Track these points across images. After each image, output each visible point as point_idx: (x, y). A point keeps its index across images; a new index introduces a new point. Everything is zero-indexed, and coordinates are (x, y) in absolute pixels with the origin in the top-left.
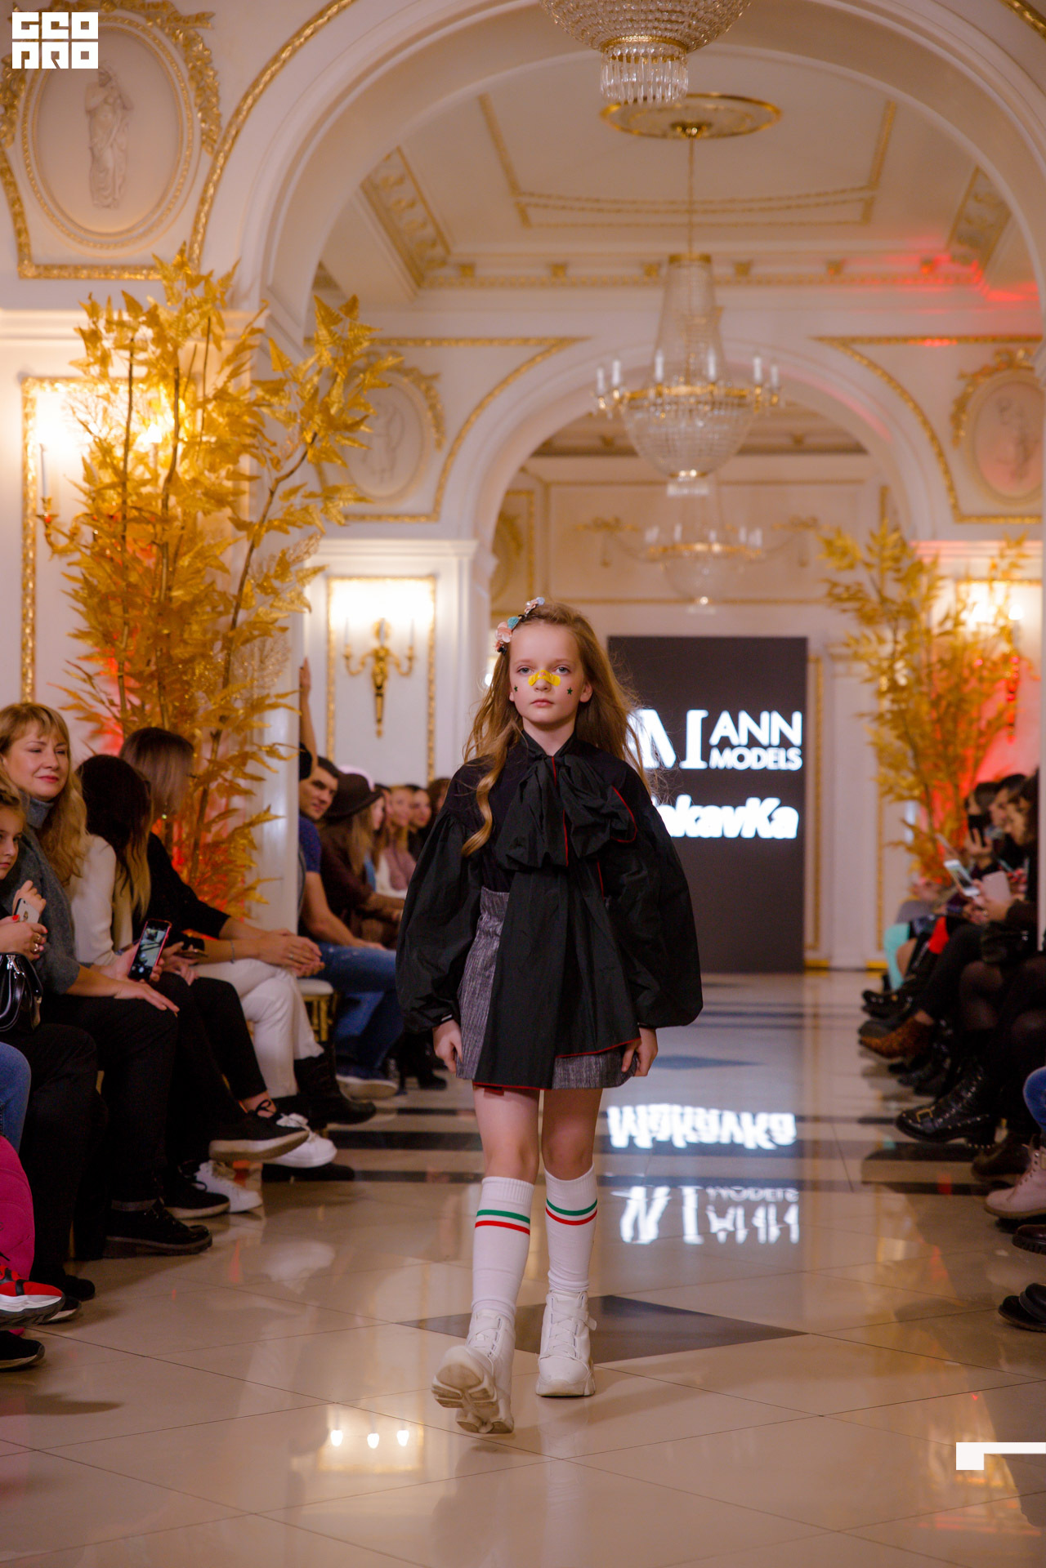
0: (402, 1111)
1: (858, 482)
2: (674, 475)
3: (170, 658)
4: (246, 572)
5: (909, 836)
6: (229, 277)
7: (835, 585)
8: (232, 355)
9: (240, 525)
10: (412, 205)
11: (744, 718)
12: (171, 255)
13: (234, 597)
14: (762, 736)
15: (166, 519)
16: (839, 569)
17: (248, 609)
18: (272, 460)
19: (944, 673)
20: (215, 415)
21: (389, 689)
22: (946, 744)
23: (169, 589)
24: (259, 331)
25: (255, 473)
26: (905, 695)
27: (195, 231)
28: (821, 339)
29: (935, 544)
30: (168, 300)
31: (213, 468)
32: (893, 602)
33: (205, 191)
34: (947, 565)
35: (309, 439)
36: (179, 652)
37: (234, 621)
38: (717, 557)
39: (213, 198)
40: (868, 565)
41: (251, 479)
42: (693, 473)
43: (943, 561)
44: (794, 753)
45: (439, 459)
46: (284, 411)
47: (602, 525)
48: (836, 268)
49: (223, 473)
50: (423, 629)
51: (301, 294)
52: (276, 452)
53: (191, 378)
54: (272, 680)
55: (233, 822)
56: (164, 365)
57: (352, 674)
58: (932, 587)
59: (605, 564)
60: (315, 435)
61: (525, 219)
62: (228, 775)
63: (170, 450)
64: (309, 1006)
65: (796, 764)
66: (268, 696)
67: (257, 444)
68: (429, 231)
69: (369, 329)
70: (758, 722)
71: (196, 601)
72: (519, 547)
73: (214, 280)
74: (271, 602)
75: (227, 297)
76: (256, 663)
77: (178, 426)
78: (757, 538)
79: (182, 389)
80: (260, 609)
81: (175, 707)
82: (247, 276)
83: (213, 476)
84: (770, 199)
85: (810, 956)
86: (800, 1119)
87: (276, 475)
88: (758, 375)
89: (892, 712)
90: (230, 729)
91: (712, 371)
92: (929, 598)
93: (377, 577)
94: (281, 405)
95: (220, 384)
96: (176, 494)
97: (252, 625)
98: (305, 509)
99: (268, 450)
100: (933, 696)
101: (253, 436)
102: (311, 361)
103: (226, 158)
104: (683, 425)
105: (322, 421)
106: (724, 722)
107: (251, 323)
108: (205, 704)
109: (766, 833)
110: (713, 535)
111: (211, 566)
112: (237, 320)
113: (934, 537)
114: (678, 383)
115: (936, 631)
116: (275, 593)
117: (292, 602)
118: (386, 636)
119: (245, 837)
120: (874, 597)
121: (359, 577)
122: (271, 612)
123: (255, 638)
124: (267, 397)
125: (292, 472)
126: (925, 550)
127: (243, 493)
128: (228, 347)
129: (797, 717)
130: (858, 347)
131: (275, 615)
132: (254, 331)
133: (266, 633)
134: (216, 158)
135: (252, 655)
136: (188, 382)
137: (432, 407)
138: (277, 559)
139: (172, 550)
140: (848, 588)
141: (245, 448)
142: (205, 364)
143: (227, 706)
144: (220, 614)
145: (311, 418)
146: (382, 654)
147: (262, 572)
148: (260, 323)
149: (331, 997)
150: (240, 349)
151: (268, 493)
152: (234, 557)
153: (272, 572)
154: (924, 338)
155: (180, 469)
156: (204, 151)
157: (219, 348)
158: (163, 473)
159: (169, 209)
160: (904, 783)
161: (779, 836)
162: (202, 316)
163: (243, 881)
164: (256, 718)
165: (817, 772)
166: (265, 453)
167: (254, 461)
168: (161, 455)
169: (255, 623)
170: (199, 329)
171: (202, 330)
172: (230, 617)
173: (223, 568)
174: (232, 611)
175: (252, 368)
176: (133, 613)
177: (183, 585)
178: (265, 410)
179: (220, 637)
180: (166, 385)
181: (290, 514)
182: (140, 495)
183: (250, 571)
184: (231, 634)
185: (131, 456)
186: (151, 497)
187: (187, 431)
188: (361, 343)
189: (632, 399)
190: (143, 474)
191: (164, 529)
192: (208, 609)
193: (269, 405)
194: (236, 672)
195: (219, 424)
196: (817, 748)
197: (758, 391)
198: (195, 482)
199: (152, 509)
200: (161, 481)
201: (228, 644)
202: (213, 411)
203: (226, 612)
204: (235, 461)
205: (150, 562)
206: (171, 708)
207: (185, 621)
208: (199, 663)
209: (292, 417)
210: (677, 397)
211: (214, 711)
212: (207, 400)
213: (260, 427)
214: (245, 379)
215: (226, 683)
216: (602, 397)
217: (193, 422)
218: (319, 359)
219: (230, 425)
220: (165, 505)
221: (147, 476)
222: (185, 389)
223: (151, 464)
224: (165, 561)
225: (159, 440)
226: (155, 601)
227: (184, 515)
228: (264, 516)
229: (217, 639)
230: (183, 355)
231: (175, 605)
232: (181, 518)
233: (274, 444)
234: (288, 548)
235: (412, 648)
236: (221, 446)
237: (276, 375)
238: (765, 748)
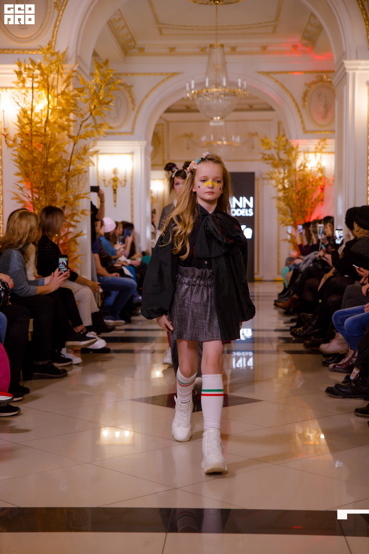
0: (127, 330)
1: (270, 120)
2: (212, 119)
3: (48, 182)
4: (72, 153)
5: (289, 237)
6: (65, 53)
7: (264, 155)
8: (66, 79)
9: (70, 137)
10: (123, 28)
11: (235, 199)
12: (45, 45)
13: (69, 161)
14: (240, 205)
15: (45, 135)
16: (266, 149)
17: (73, 165)
18: (81, 115)
19: (301, 183)
20: (61, 100)
21: (118, 191)
22: (301, 207)
23: (47, 158)
24: (75, 71)
25: (75, 119)
26: (288, 191)
27: (53, 37)
28: (259, 72)
29: (297, 141)
30: (45, 61)
31: (61, 118)
32: (284, 160)
33: (56, 23)
34: (301, 148)
35: (93, 107)
36: (51, 180)
37: (69, 169)
38: (225, 146)
39: (58, 26)
41: (74, 121)
42: (219, 118)
43: (300, 146)
44: (251, 210)
45: (133, 114)
46: (84, 98)
47: (187, 135)
48: (264, 48)
49: (64, 119)
50: (129, 171)
51: (88, 59)
52: (82, 112)
53: (53, 87)
54: (82, 189)
55: (70, 236)
56: (44, 83)
57: (106, 186)
58: (296, 155)
59: (188, 148)
60: (95, 106)
61: (161, 33)
62: (68, 220)
63: (46, 112)
65: (251, 214)
66: (81, 194)
67: (75, 109)
68: (129, 37)
69: (112, 70)
70: (239, 200)
71: (56, 163)
72: (160, 143)
73: (60, 54)
74: (81, 162)
75: (64, 60)
76: (76, 183)
77: (49, 103)
78: (238, 139)
79: (50, 91)
80: (78, 165)
81: (50, 198)
82: (71, 53)
83: (61, 120)
84: (242, 25)
85: (256, 277)
86: (253, 330)
87: (82, 120)
88: (240, 85)
89: (283, 197)
90: (68, 205)
91: (224, 84)
92: (295, 158)
93: (114, 154)
94: (83, 96)
95: (63, 89)
96: (49, 127)
97: (75, 170)
98: (92, 131)
99: (79, 112)
100: (297, 191)
101: (73, 106)
102: (93, 81)
103: (63, 12)
104: (215, 102)
105: (97, 102)
107: (72, 69)
108: (60, 197)
110: (224, 139)
111: (61, 151)
112: (68, 67)
113: (297, 138)
114: (213, 88)
115: (298, 169)
116: (82, 159)
117: (88, 163)
118: (117, 173)
119: (74, 241)
120: (277, 159)
121: (108, 154)
122: (81, 166)
123: (76, 175)
124: (79, 93)
125: (87, 119)
126: (294, 143)
127: (71, 126)
128: (65, 76)
129: (251, 199)
130: (271, 75)
131: (83, 167)
132: (74, 71)
133: (80, 173)
134: (59, 12)
135: (75, 181)
136: (52, 89)
137: (131, 96)
138: (83, 148)
139: (48, 145)
140: (269, 156)
141: (72, 111)
142: (57, 82)
143: (67, 198)
144: (64, 167)
145: (93, 100)
146: (116, 179)
147: (78, 153)
148: (76, 68)
150: (69, 77)
151: (79, 126)
152: (69, 147)
153: (81, 153)
154: (293, 72)
155: (50, 118)
156: (55, 9)
157: (62, 77)
158: (44, 120)
159: (44, 29)
160: (288, 220)
162: (56, 66)
163: (74, 256)
164: (77, 201)
165: (258, 216)
166: (78, 112)
167: (75, 115)
168: (43, 113)
169: (76, 170)
170: (55, 71)
171: (56, 71)
172: (68, 168)
173: (65, 152)
174: (68, 166)
175: (73, 84)
176: (35, 167)
177: (52, 157)
178: (78, 98)
179: (64, 174)
180: (44, 90)
181: (87, 133)
182: (36, 127)
183: (74, 152)
184: (68, 173)
185: (33, 114)
186: (40, 127)
187: (52, 105)
188: (110, 75)
189: (198, 93)
190: (37, 120)
191: (45, 138)
192: (60, 165)
193: (79, 96)
194: (70, 186)
195: (63, 103)
196: (258, 208)
197: (240, 90)
198: (55, 122)
199: (41, 132)
200: (44, 122)
201: (67, 177)
202: (60, 98)
203: (66, 166)
204: (68, 115)
205: (40, 150)
206: (48, 198)
207: (52, 169)
208: (58, 183)
209: (87, 100)
210: (213, 92)
211: (63, 199)
212: (58, 95)
213: (76, 104)
214: (71, 87)
215: (67, 190)
216: (188, 92)
217: (54, 102)
218: (96, 80)
219: (66, 103)
220: (45, 130)
221: (39, 121)
222: (51, 91)
223: (40, 117)
224: (45, 149)
225: (43, 108)
226: (42, 163)
227: (52, 133)
228: (78, 134)
229: (63, 175)
230: (50, 79)
231: (49, 164)
232: (50, 135)
233: (81, 110)
234: (87, 145)
235: (125, 177)
236: (64, 110)
237: (82, 86)
238: (241, 209)
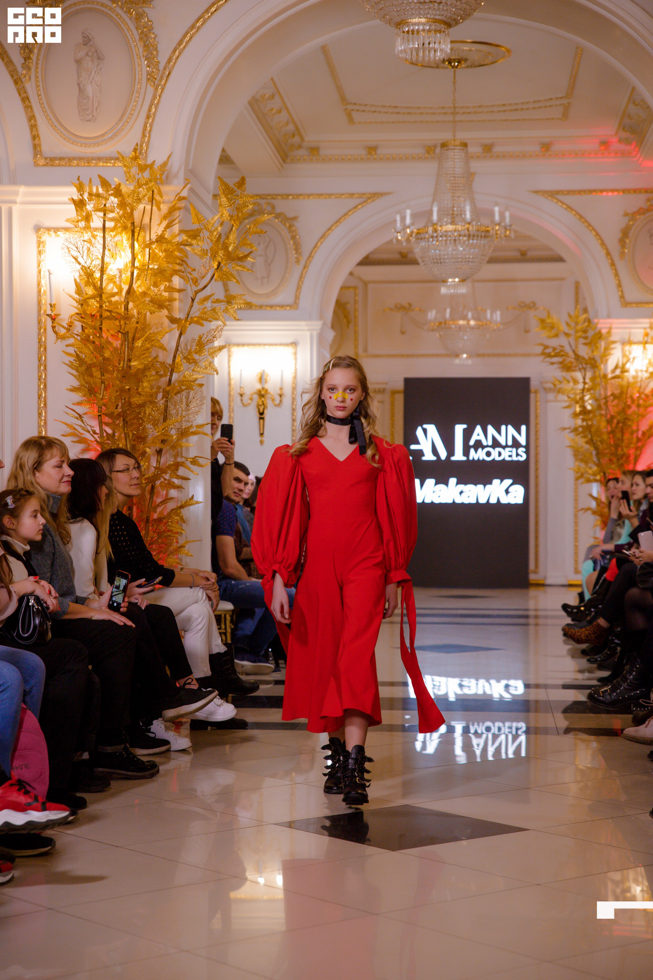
1: (562, 279)
2: (445, 281)
3: (130, 404)
4: (177, 350)
5: (594, 504)
6: (165, 164)
7: (546, 347)
8: (167, 214)
9: (173, 320)
10: (279, 111)
11: (491, 430)
12: (128, 150)
13: (169, 365)
14: (502, 440)
15: (127, 317)
16: (549, 337)
17: (178, 372)
18: (192, 279)
19: (615, 402)
20: (157, 251)
21: (268, 415)
22: (617, 447)
23: (129, 360)
24: (184, 198)
25: (182, 287)
26: (591, 416)
27: (144, 135)
28: (537, 192)
29: (609, 321)
30: (127, 180)
31: (156, 285)
32: (583, 358)
33: (150, 110)
34: (617, 334)
35: (216, 267)
36: (136, 400)
37: (170, 380)
38: (472, 328)
39: (154, 114)
40: (567, 335)
41: (180, 291)
42: (457, 280)
43: (614, 331)
44: (521, 450)
45: (298, 269)
46: (200, 249)
47: (400, 308)
48: (546, 147)
49: (162, 288)
50: (288, 376)
51: (210, 173)
52: (195, 274)
53: (142, 228)
54: (194, 417)
55: (171, 506)
56: (125, 221)
57: (244, 405)
58: (607, 348)
59: (403, 333)
60: (219, 264)
61: (351, 120)
62: (167, 477)
63: (129, 274)
64: (218, 619)
65: (523, 457)
66: (191, 427)
67: (183, 270)
68: (291, 127)
69: (252, 197)
70: (499, 432)
71: (146, 368)
72: (349, 322)
73: (156, 166)
74: (193, 368)
75: (164, 177)
76: (184, 406)
77: (134, 258)
78: (498, 316)
79: (136, 234)
80: (186, 373)
81: (133, 434)
82: (177, 164)
83: (156, 290)
84: (504, 105)
85: (533, 577)
86: (527, 684)
87: (195, 288)
88: (497, 217)
89: (582, 427)
90: (168, 448)
91: (468, 216)
92: (606, 354)
93: (260, 345)
94: (198, 244)
95: (160, 232)
96: (133, 302)
97: (181, 382)
98: (214, 310)
99: (190, 274)
100: (608, 417)
101: (180, 264)
102: (216, 217)
103: (163, 89)
104: (450, 249)
105: (224, 255)
106: (478, 432)
107: (179, 193)
108: (152, 432)
109: (505, 500)
110: (470, 315)
111: (155, 346)
112: (170, 191)
113: (609, 316)
114: (446, 225)
115: (610, 375)
116: (195, 362)
117: (206, 368)
118: (266, 382)
119: (178, 515)
120: (571, 354)
121: (248, 345)
122: (193, 375)
123: (183, 390)
124: (189, 240)
125: (205, 287)
126: (603, 324)
127: (175, 300)
128: (165, 208)
129: (523, 428)
130: (560, 197)
131: (195, 376)
132: (181, 199)
133: (189, 388)
134: (156, 89)
135: (181, 401)
136: (140, 231)
137: (293, 238)
138: (196, 341)
139: (131, 336)
140: (554, 349)
141: (176, 272)
142: (151, 219)
143: (166, 433)
144: (161, 376)
145: (217, 253)
146: (263, 392)
147: (187, 349)
148: (185, 193)
149: (233, 611)
150: (172, 210)
151: (191, 300)
152: (170, 340)
153: (193, 350)
154: (601, 191)
155: (135, 286)
156: (148, 85)
157: (159, 209)
158: (125, 287)
159: (128, 122)
160: (590, 472)
161: (513, 502)
162: (148, 189)
163: (177, 542)
164: (184, 440)
165: (537, 462)
166: (188, 275)
167: (182, 280)
168: (123, 276)
169: (183, 381)
170: (146, 198)
171: (149, 198)
172: (168, 377)
173: (163, 348)
174: (169, 374)
175: (180, 222)
176: (107, 376)
177: (138, 358)
178: (188, 248)
179: (161, 390)
180: (127, 233)
181: (205, 313)
182: (110, 302)
183: (179, 349)
184: (168, 389)
185: (105, 277)
186: (117, 303)
187: (139, 261)
188: (248, 206)
189: (418, 233)
190: (113, 288)
191: (125, 323)
192: (154, 373)
193: (190, 245)
194: (171, 412)
195: (160, 257)
196: (537, 447)
197: (497, 228)
198: (144, 294)
199: (118, 311)
200: (124, 293)
201: (166, 395)
202: (156, 248)
203: (166, 375)
204: (170, 281)
205: (117, 343)
206: (131, 435)
207: (139, 381)
208: (148, 407)
209: (204, 252)
210: (446, 231)
211: (157, 436)
212: (152, 243)
213: (185, 259)
214: (176, 228)
215: (165, 419)
216: (400, 232)
217: (144, 256)
218: (222, 215)
219: (166, 257)
220: (126, 308)
221: (115, 290)
222: (138, 235)
223: (118, 283)
224: (126, 343)
225: (122, 267)
226: (120, 369)
227: (138, 314)
228: (188, 315)
229: (160, 392)
230: (137, 214)
231: (133, 371)
232: (136, 316)
233: (194, 270)
234: (203, 335)
235: (281, 389)
236: (160, 272)
237: (196, 226)
238: (504, 447)
